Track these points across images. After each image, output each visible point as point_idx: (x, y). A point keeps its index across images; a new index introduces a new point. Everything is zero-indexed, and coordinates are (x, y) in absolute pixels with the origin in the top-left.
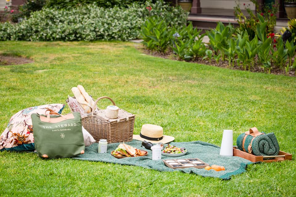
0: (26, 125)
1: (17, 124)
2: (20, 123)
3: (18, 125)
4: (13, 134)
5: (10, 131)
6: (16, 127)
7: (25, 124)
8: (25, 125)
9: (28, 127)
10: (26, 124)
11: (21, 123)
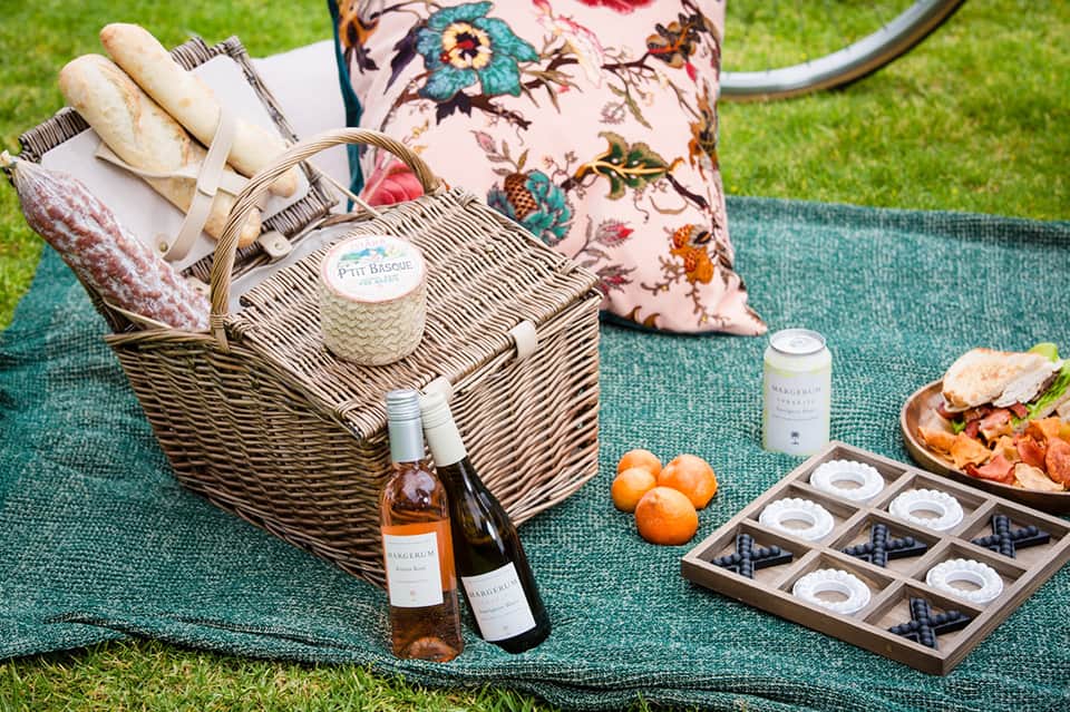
0: (647, 63)
1: (630, 117)
2: (621, 100)
3: (636, 113)
4: (693, 163)
5: (671, 168)
6: (646, 124)
7: (636, 70)
8: (646, 73)
9: (660, 56)
10: (640, 64)
11: (627, 93)
